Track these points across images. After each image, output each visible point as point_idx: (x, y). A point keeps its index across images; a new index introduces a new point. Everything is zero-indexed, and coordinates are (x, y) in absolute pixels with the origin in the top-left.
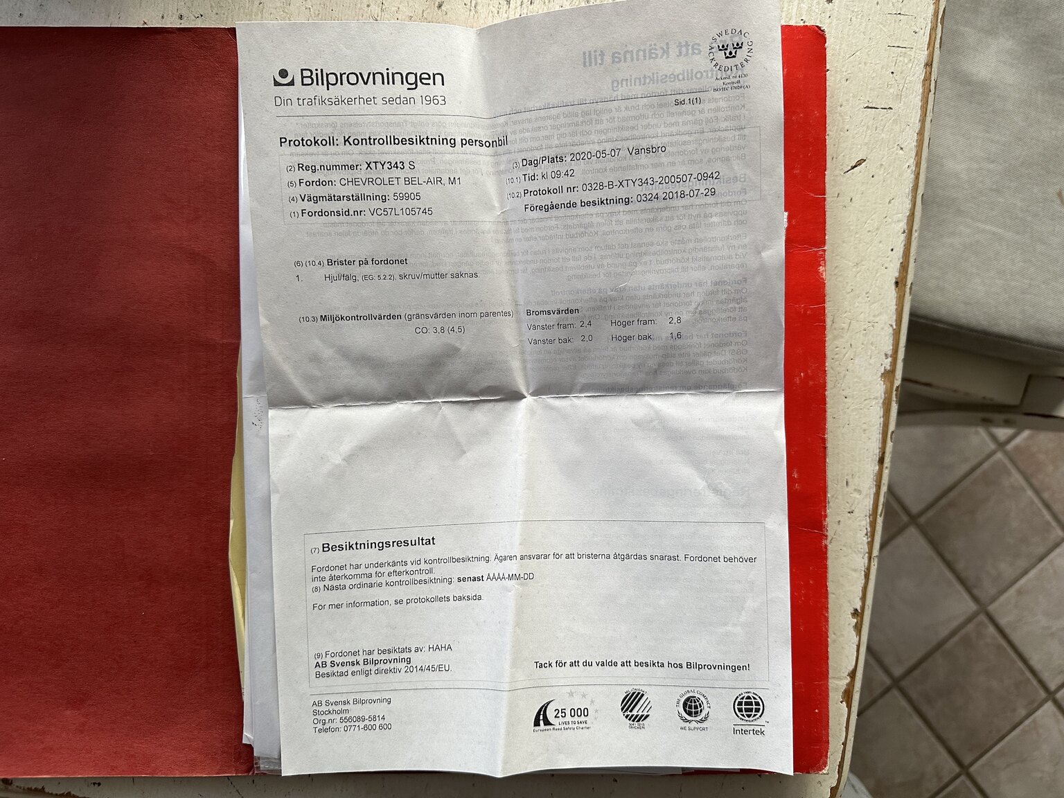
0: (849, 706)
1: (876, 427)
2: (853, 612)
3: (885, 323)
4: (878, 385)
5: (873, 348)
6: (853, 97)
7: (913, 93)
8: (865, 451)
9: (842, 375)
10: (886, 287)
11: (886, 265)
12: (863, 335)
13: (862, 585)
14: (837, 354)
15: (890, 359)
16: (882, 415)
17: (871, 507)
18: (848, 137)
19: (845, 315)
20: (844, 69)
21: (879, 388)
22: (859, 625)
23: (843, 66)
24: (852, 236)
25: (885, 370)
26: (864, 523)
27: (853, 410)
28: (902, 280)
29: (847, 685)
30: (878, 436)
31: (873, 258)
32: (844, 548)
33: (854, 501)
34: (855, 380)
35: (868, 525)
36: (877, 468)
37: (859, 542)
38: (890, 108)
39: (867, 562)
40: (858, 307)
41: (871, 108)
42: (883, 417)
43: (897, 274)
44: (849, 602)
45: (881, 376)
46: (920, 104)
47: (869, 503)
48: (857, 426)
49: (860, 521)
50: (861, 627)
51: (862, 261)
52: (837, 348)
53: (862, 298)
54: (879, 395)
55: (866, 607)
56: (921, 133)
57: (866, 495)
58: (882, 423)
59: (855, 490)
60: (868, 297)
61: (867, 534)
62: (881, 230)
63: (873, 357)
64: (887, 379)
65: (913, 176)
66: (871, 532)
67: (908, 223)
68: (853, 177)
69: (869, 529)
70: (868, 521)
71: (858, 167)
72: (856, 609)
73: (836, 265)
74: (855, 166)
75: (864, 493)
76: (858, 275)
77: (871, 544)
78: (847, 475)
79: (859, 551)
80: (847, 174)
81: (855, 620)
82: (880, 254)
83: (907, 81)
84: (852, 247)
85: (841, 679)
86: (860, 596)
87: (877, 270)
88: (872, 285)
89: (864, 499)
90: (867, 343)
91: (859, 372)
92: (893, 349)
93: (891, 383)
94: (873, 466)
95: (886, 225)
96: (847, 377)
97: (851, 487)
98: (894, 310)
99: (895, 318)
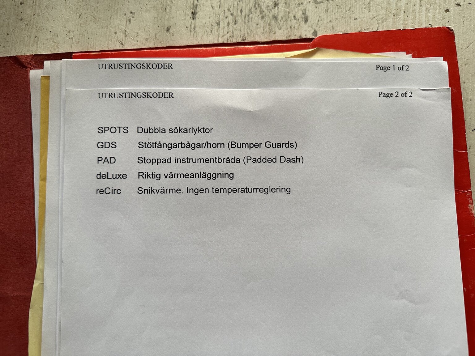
6: (472, 76)
20: (463, 57)
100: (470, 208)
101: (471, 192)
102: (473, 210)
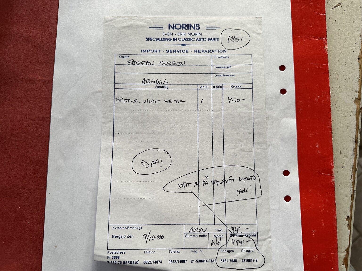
0: (346, 267)
1: (353, 125)
2: (346, 217)
3: (355, 77)
4: (353, 106)
5: (350, 88)
8: (349, 137)
9: (336, 100)
10: (354, 60)
11: (354, 50)
12: (345, 81)
13: (351, 204)
14: (333, 90)
15: (358, 94)
16: (356, 120)
17: (353, 165)
19: (336, 72)
24: (337, 37)
25: (356, 98)
26: (350, 172)
27: (342, 117)
29: (346, 255)
30: (354, 130)
31: (347, 47)
32: (341, 185)
33: (345, 162)
34: (342, 103)
35: (352, 174)
36: (355, 145)
37: (348, 182)
39: (352, 192)
40: (341, 69)
42: (356, 121)
43: (359, 54)
44: (344, 212)
45: (354, 101)
47: (352, 162)
48: (344, 125)
49: (348, 171)
50: (351, 226)
51: (342, 48)
52: (333, 87)
53: (343, 65)
54: (354, 110)
55: (352, 216)
57: (350, 159)
58: (356, 124)
59: (345, 156)
60: (346, 64)
61: (351, 178)
62: (350, 34)
63: (350, 92)
64: (357, 103)
68: (335, 11)
69: (352, 176)
70: (352, 171)
72: (348, 216)
73: (331, 49)
74: (337, 6)
75: (349, 157)
76: (341, 54)
77: (353, 183)
78: (341, 148)
79: (348, 187)
80: (333, 9)
81: (348, 222)
82: (350, 45)
85: (342, 252)
86: (350, 209)
87: (349, 52)
88: (347, 59)
89: (349, 160)
90: (347, 86)
91: (344, 99)
92: (359, 89)
93: (359, 104)
94: (353, 144)
95: (352, 32)
96: (338, 101)
97: (343, 155)
98: (358, 71)
99: (359, 74)
100: (325, 48)
101: (327, 39)
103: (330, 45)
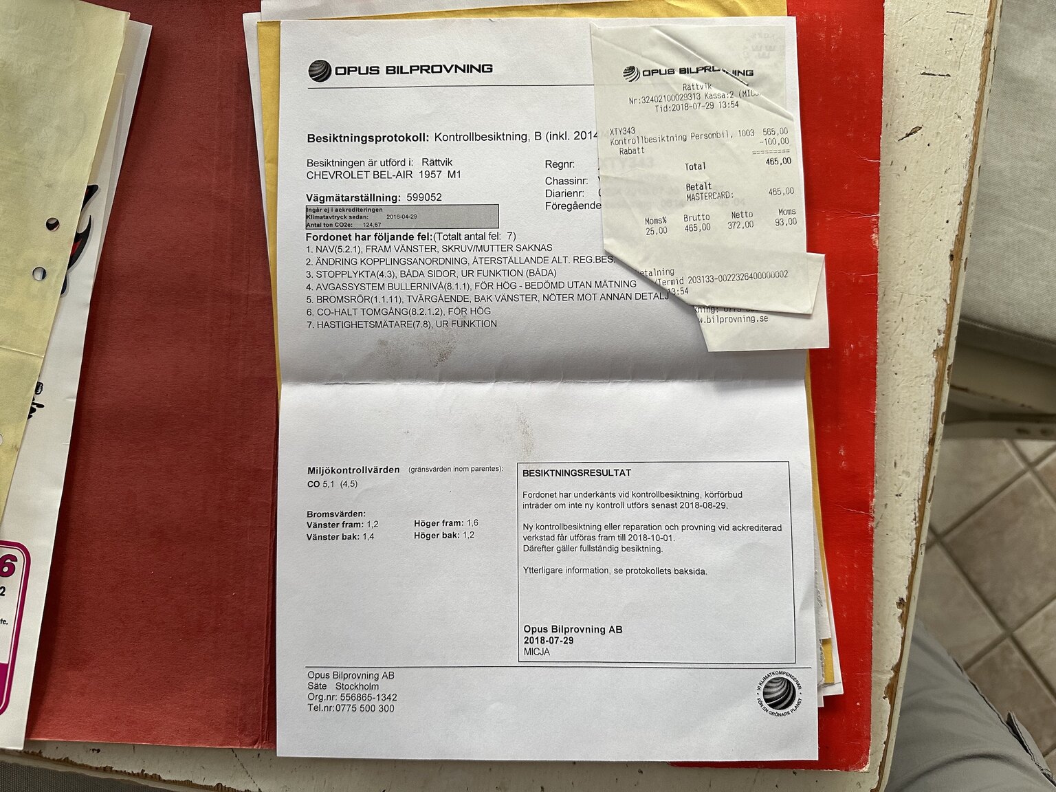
0: (892, 703)
1: (927, 406)
2: (898, 601)
3: (939, 298)
4: (930, 362)
5: (926, 323)
6: (910, 62)
7: (972, 61)
8: (915, 430)
9: (893, 350)
10: (941, 260)
11: (941, 237)
12: (915, 308)
13: (909, 573)
14: (887, 328)
15: (943, 336)
16: (933, 394)
17: (920, 490)
18: (904, 103)
19: (897, 287)
20: (901, 34)
21: (931, 366)
22: (904, 616)
23: (900, 31)
24: (905, 205)
25: (938, 347)
26: (912, 507)
27: (902, 388)
28: (957, 253)
29: (891, 679)
30: (929, 415)
31: (927, 230)
32: (891, 534)
33: (902, 484)
34: (906, 356)
35: (917, 510)
36: (928, 449)
37: (907, 527)
38: (948, 75)
39: (914, 549)
40: (910, 279)
41: (928, 74)
42: (935, 396)
43: (952, 247)
44: (895, 591)
45: (934, 353)
46: (980, 72)
47: (917, 486)
48: (907, 404)
49: (908, 505)
50: (907, 618)
51: (915, 232)
52: (888, 321)
53: (915, 271)
54: (930, 372)
55: (913, 598)
56: (980, 102)
57: (915, 478)
58: (933, 402)
59: (904, 472)
60: (921, 270)
61: (915, 520)
62: (936, 200)
63: (925, 333)
64: (939, 357)
65: (970, 146)
66: (919, 516)
67: (964, 195)
68: (907, 145)
69: (917, 514)
70: (917, 505)
71: (914, 135)
72: (902, 599)
73: (889, 235)
74: (911, 134)
75: (913, 475)
76: (911, 246)
77: (919, 530)
78: (896, 456)
79: (907, 537)
80: (901, 141)
81: (901, 611)
82: (935, 225)
83: (966, 48)
84: (906, 217)
85: (885, 673)
86: (907, 585)
87: (931, 242)
88: (925, 257)
89: (912, 481)
90: (920, 317)
91: (910, 348)
92: (946, 325)
93: (943, 360)
94: (923, 447)
95: (942, 196)
96: (897, 353)
97: (900, 469)
98: (948, 285)
99: (949, 292)
100: (873, 238)
101: (878, 218)
102: (877, 241)
103: (889, 225)
